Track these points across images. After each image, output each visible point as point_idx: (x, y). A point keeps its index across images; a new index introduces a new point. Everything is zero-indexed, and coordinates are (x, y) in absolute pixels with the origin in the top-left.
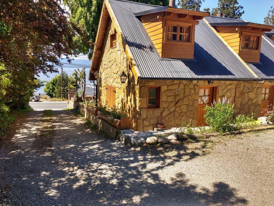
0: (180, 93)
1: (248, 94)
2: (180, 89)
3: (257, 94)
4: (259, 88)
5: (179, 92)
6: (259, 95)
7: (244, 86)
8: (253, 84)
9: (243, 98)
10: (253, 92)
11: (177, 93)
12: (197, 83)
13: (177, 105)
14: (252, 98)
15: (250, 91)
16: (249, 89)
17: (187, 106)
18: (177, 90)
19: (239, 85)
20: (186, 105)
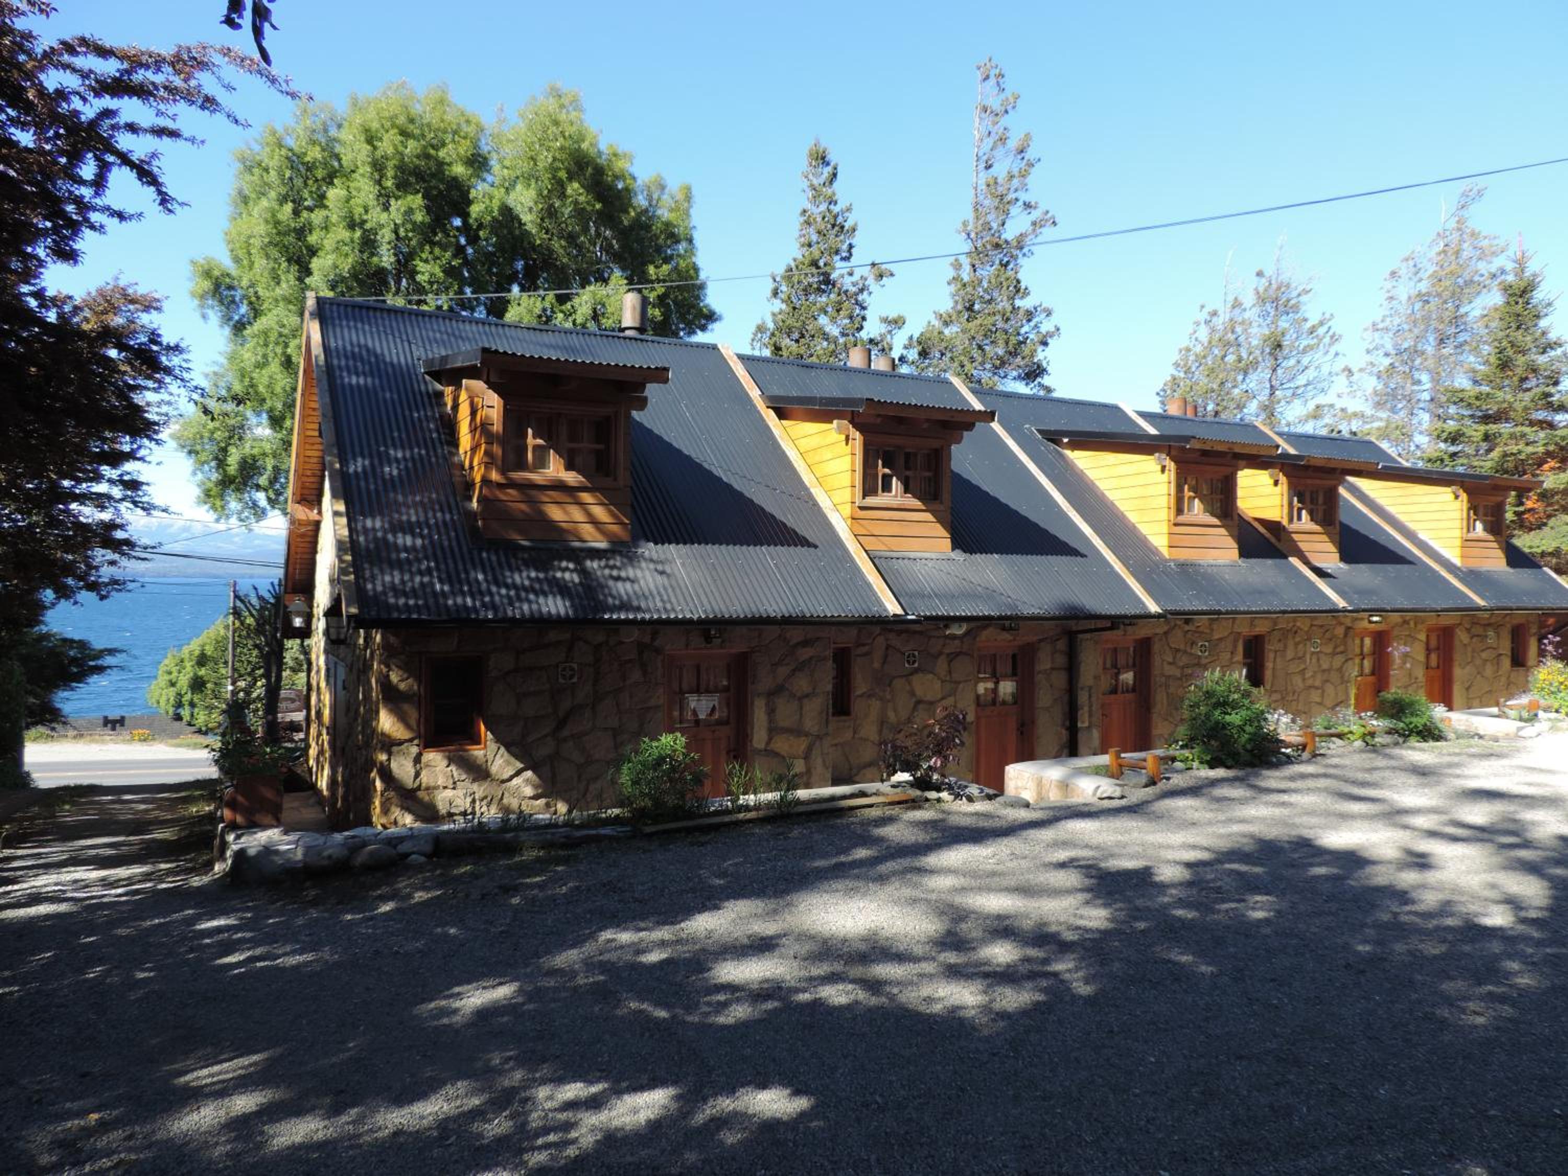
0: (575, 680)
1: (910, 683)
2: (575, 666)
3: (951, 682)
4: (958, 654)
5: (571, 677)
6: (961, 686)
7: (887, 649)
8: (930, 637)
9: (888, 697)
10: (931, 673)
11: (561, 681)
12: (653, 639)
13: (565, 733)
14: (929, 698)
15: (916, 671)
16: (912, 659)
17: (615, 737)
18: (564, 669)
19: (864, 645)
20: (606, 729)
